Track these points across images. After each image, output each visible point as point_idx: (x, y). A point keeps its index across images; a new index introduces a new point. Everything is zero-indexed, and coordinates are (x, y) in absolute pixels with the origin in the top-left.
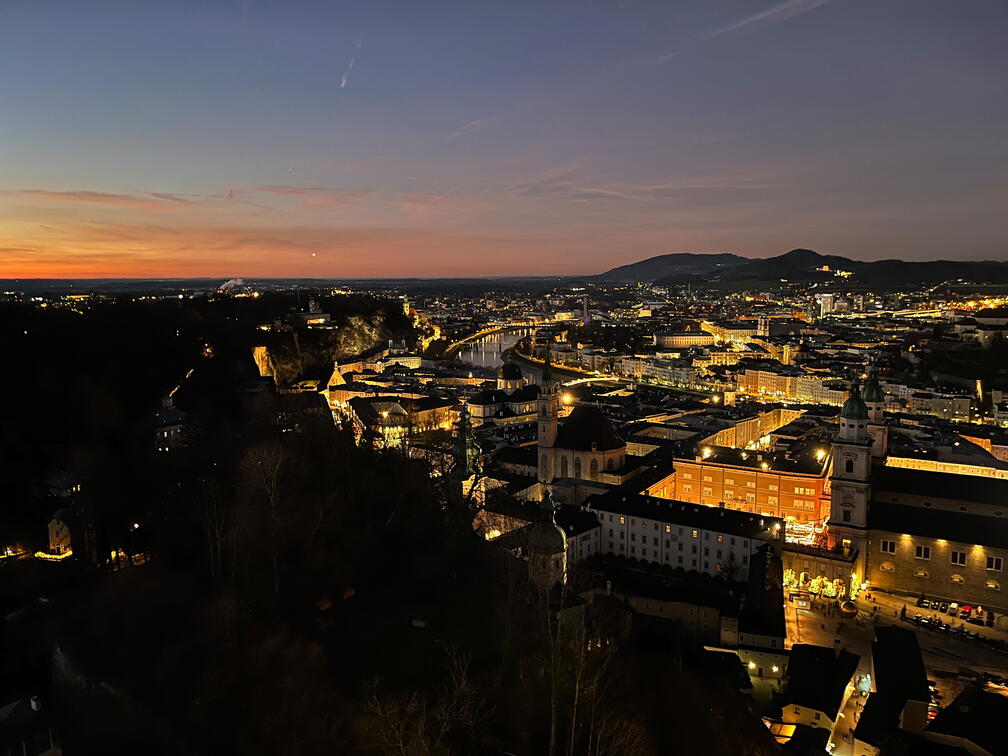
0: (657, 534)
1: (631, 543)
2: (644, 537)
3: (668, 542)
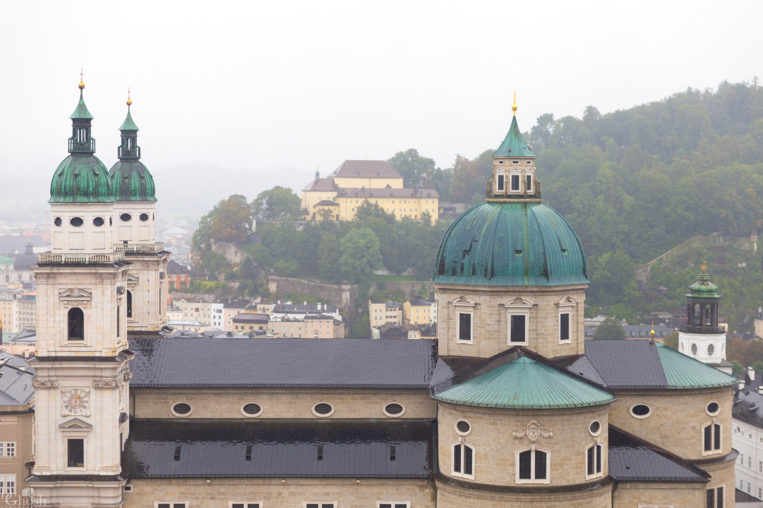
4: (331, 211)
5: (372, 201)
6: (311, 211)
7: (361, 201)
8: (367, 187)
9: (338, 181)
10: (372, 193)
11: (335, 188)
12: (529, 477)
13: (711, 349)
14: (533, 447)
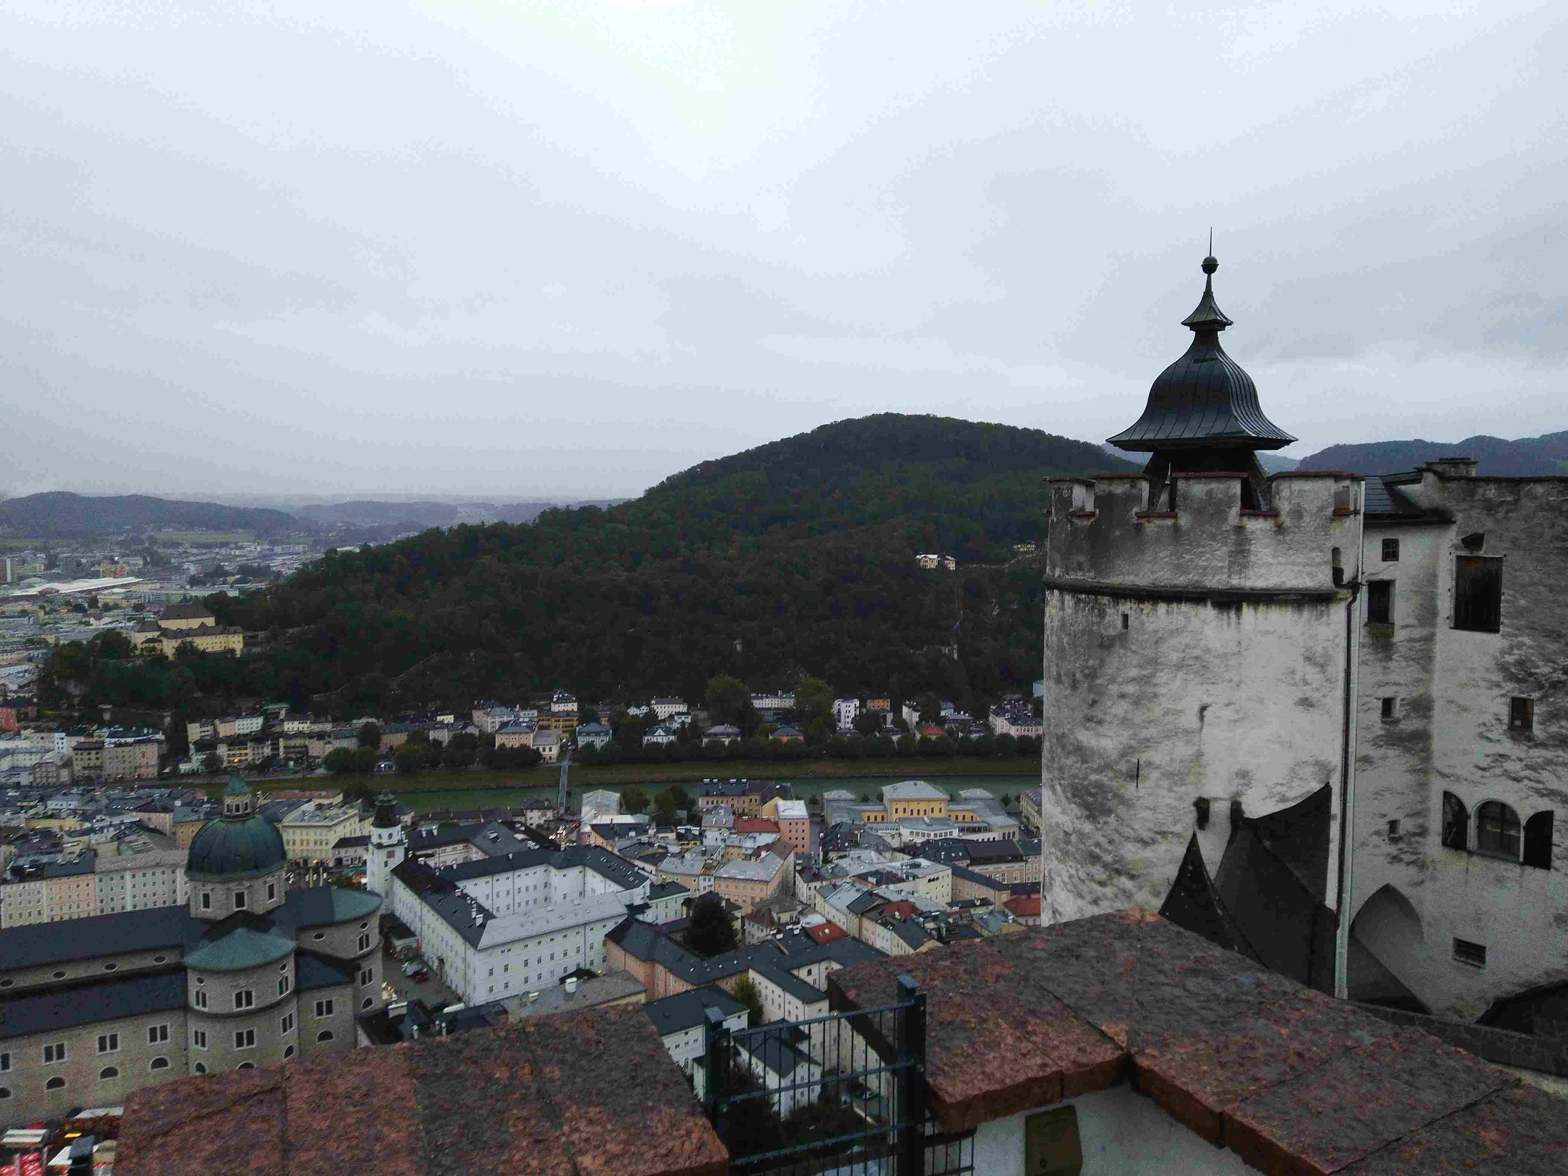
4: (154, 649)
5: (189, 639)
6: (139, 646)
7: (180, 641)
8: (184, 627)
9: (161, 623)
10: (190, 632)
11: (159, 628)
12: (241, 1006)
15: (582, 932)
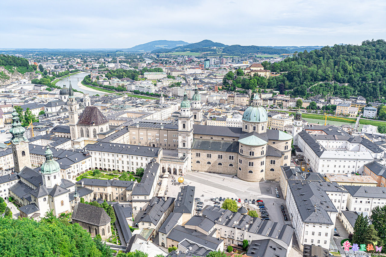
0: (113, 158)
1: (104, 163)
2: (109, 160)
3: (118, 161)
4: (249, 74)
6: (245, 74)
7: (255, 73)
8: (256, 69)
11: (250, 69)
12: (251, 155)
13: (299, 123)
14: (252, 151)
15: (356, 162)
